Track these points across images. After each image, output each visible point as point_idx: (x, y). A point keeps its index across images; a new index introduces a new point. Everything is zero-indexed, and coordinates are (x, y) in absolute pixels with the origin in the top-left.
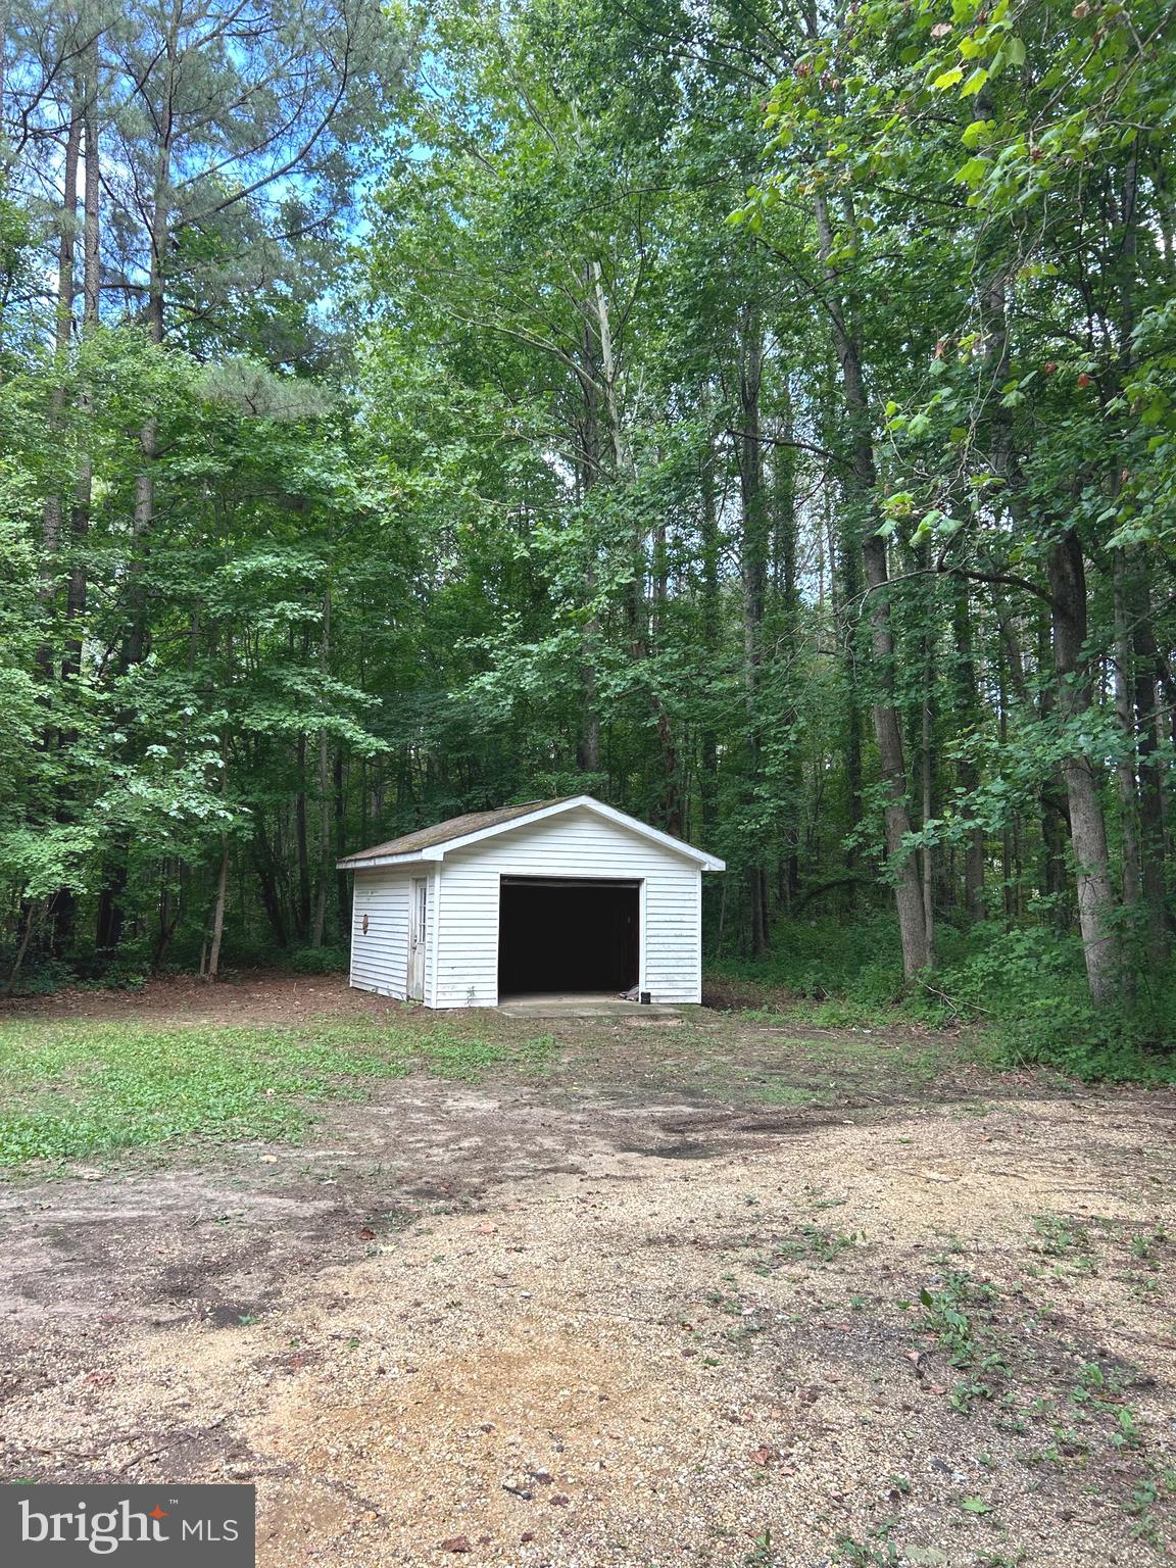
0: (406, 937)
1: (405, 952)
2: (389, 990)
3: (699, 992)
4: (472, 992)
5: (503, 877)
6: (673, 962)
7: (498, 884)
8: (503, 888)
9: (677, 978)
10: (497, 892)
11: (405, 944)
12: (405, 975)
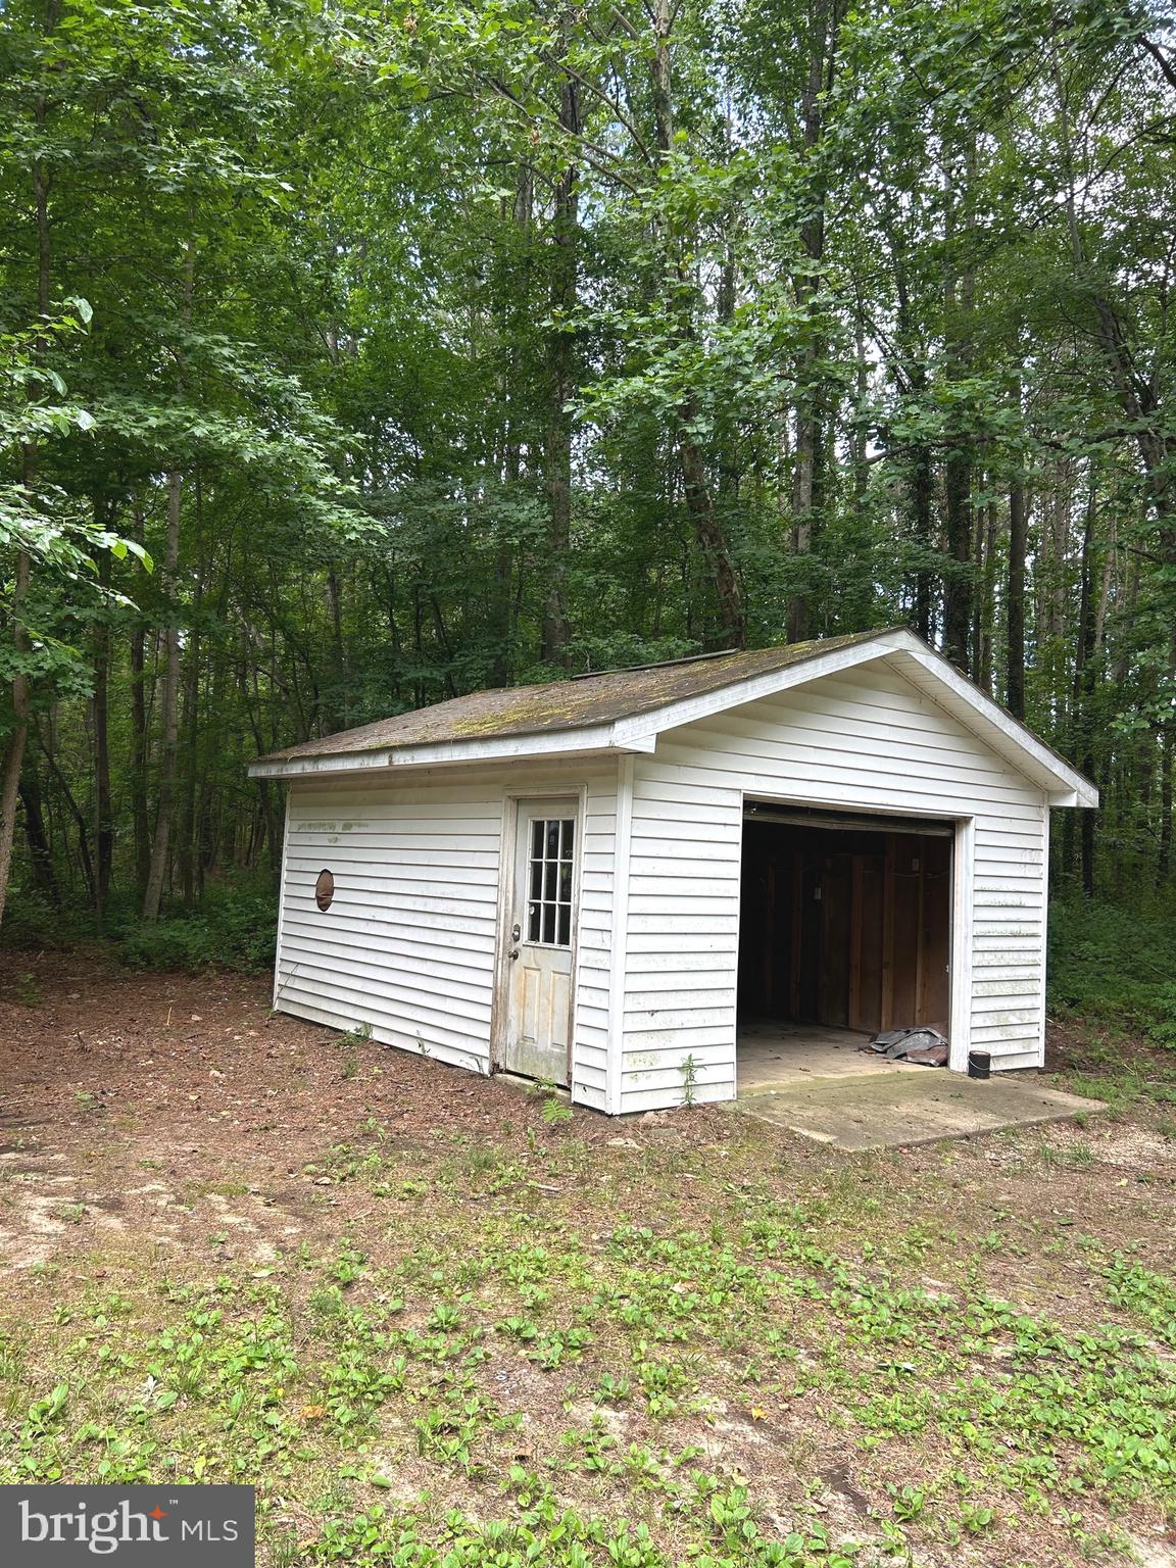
0: (489, 929)
1: (488, 962)
2: (421, 1041)
3: (1040, 1046)
4: (688, 1068)
5: (750, 804)
6: (1007, 988)
7: (737, 817)
8: (748, 828)
9: (1013, 1019)
10: (737, 835)
11: (489, 945)
12: (486, 1015)
